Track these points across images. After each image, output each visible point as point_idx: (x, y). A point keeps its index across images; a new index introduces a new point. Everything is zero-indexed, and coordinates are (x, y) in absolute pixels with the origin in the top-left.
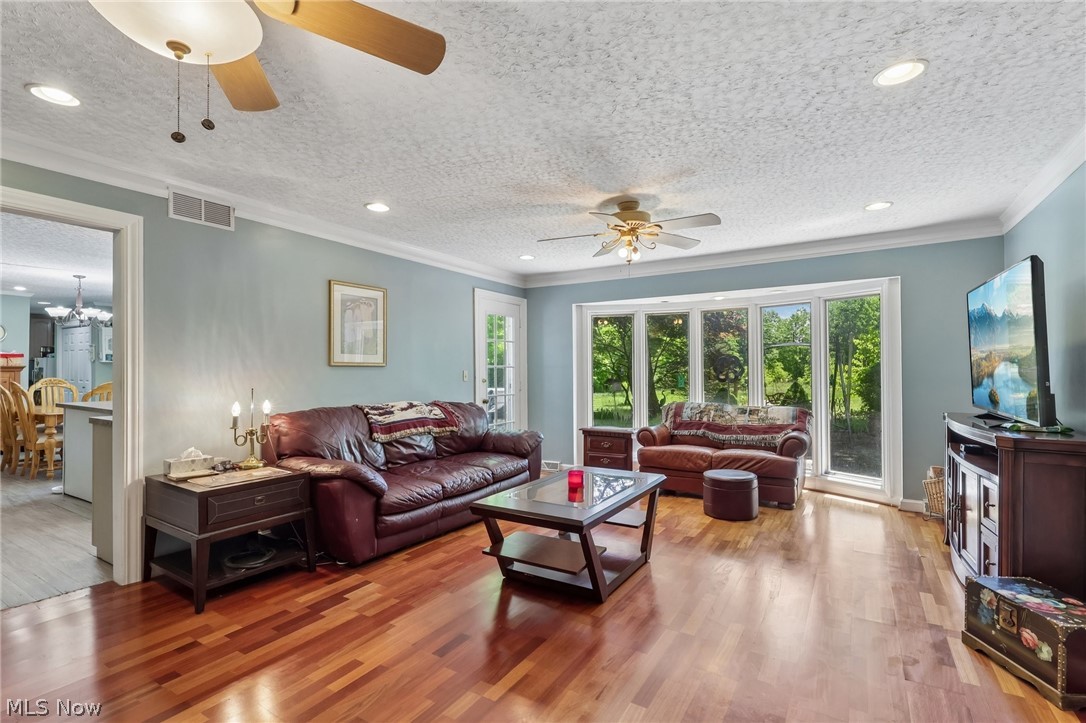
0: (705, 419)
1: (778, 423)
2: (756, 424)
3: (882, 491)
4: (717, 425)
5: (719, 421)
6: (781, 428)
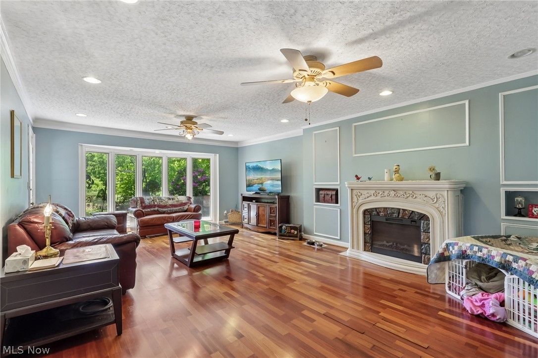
0: (156, 203)
1: (184, 202)
2: (176, 203)
3: (212, 220)
4: (161, 205)
5: (161, 204)
6: (185, 204)
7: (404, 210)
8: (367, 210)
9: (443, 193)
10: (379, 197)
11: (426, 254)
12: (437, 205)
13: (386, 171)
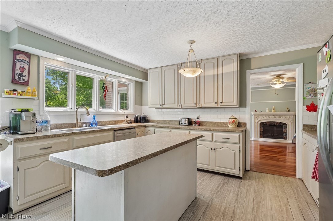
7: (277, 122)
8: (261, 123)
9: (292, 116)
10: (267, 118)
11: (285, 136)
12: (290, 120)
13: (267, 109)
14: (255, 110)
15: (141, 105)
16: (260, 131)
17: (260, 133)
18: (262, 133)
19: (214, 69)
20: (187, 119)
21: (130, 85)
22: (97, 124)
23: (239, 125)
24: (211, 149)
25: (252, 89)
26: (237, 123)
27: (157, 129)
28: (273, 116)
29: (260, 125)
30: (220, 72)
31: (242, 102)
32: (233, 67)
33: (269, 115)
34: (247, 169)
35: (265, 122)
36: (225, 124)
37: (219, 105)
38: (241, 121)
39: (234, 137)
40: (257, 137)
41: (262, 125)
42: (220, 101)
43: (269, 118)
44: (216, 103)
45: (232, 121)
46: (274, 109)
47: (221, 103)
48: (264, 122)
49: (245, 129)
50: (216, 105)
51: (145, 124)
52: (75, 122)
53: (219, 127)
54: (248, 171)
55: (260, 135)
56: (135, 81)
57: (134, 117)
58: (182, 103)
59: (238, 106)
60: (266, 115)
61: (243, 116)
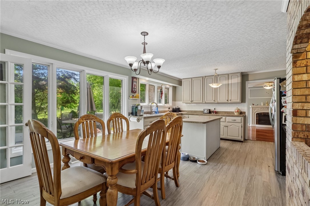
8: (257, 113)
10: (262, 110)
13: (262, 103)
14: (253, 104)
15: (175, 101)
16: (256, 120)
17: (256, 121)
18: (258, 121)
19: (226, 81)
20: (208, 110)
21: (170, 89)
22: (159, 112)
23: (241, 113)
24: (225, 126)
25: (250, 88)
26: (240, 112)
27: (190, 116)
28: (266, 109)
29: (256, 115)
30: (230, 82)
31: (243, 100)
32: (237, 80)
33: (263, 108)
34: (246, 139)
35: (261, 113)
36: (233, 113)
37: (229, 102)
38: (242, 111)
39: (239, 119)
40: (254, 124)
41: (258, 115)
42: (230, 99)
43: (264, 110)
44: (227, 100)
45: (237, 110)
46: (267, 103)
47: (230, 100)
48: (259, 113)
49: (245, 115)
50: (227, 101)
51: (180, 113)
52: (150, 111)
53: (229, 114)
54: (247, 140)
55: (256, 122)
56: (173, 86)
57: (172, 109)
58: (206, 100)
59: (240, 102)
60: (261, 108)
61: (244, 108)
